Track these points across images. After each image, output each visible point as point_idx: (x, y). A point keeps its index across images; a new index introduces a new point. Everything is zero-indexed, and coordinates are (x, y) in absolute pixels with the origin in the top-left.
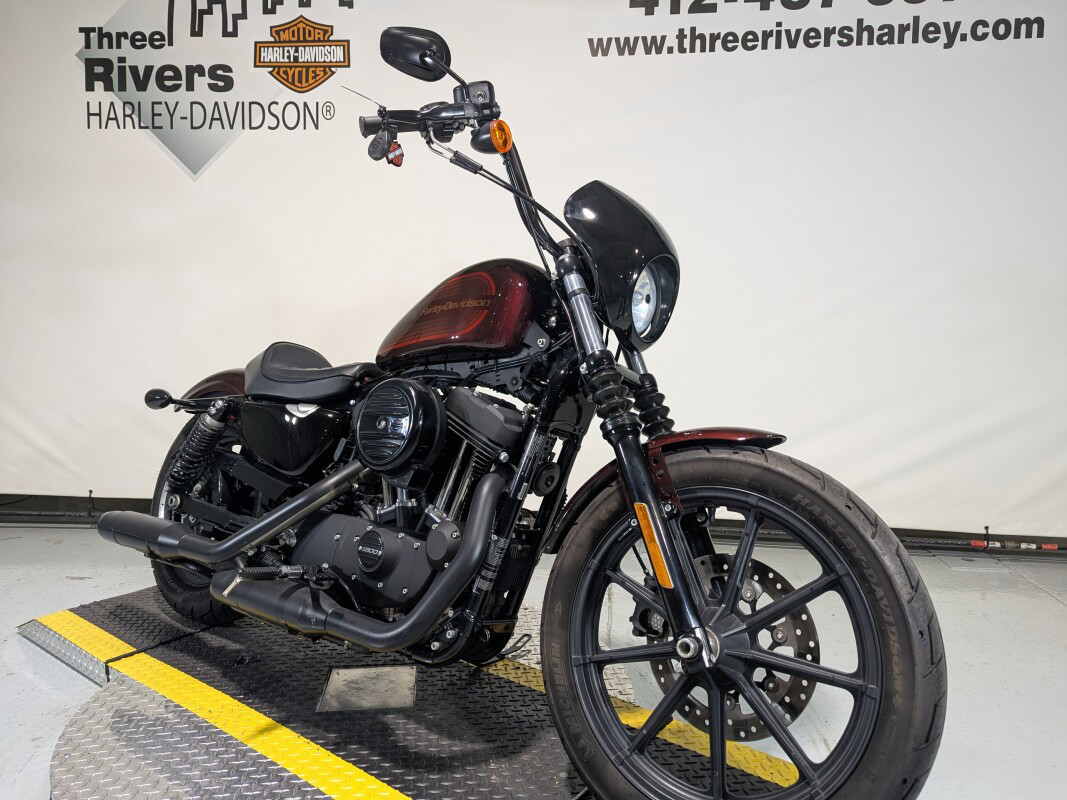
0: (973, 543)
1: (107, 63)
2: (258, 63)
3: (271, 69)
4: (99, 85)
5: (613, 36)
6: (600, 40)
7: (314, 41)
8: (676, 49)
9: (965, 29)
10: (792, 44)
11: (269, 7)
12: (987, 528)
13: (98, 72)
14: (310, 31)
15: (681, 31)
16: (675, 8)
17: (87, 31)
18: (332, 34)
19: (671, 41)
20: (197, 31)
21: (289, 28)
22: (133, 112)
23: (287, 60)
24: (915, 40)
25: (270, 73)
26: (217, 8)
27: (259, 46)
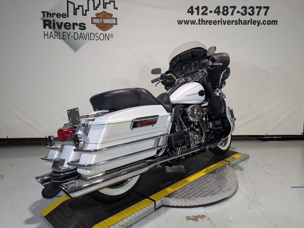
0: (264, 137)
1: (50, 21)
2: (92, 23)
3: (96, 25)
4: (47, 27)
6: (180, 21)
7: (107, 18)
8: (198, 24)
9: (261, 22)
10: (225, 24)
11: (95, 8)
12: (267, 134)
13: (47, 24)
14: (106, 15)
15: (199, 19)
16: (198, 14)
17: (44, 12)
18: (112, 16)
19: (197, 22)
20: (75, 14)
21: (101, 14)
23: (100, 22)
24: (251, 24)
25: (96, 26)
26: (81, 8)
27: (92, 18)
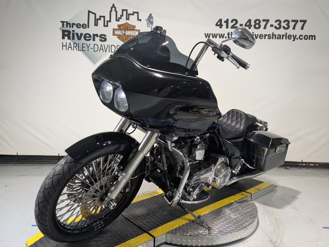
0: (299, 164)
1: (69, 32)
2: (114, 34)
3: (118, 36)
4: (66, 38)
5: (211, 33)
6: (208, 34)
7: (130, 29)
8: (227, 37)
9: (298, 37)
10: (256, 38)
11: (118, 19)
12: (302, 160)
13: (66, 34)
14: (129, 27)
15: (229, 33)
16: (227, 27)
17: (63, 22)
18: (135, 28)
19: (226, 35)
20: (96, 25)
21: (123, 26)
22: (76, 46)
23: (122, 34)
24: (286, 39)
25: (117, 37)
26: (102, 19)
27: (114, 30)
